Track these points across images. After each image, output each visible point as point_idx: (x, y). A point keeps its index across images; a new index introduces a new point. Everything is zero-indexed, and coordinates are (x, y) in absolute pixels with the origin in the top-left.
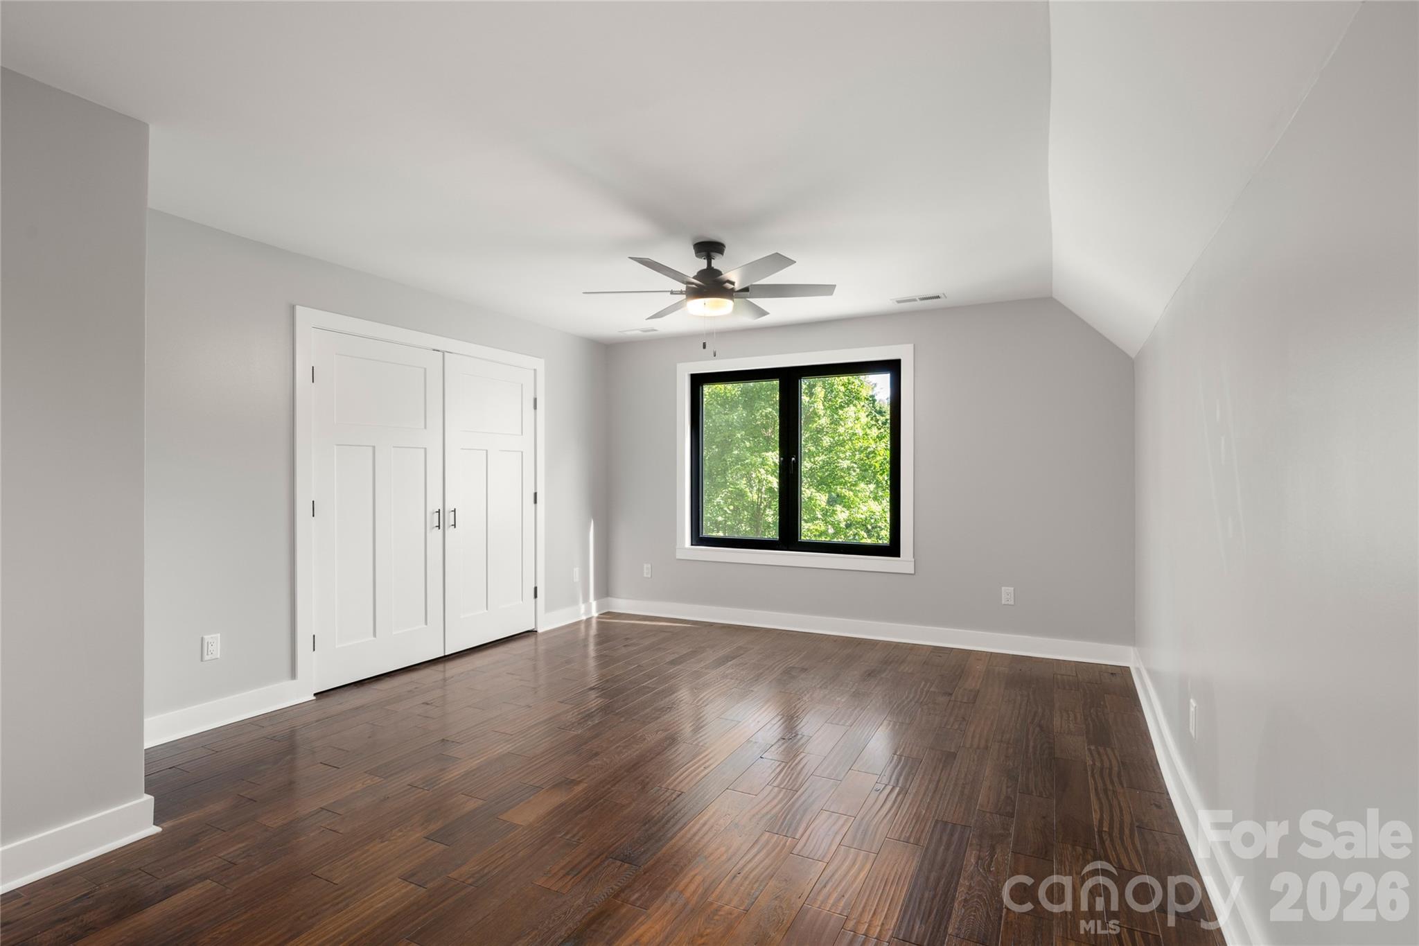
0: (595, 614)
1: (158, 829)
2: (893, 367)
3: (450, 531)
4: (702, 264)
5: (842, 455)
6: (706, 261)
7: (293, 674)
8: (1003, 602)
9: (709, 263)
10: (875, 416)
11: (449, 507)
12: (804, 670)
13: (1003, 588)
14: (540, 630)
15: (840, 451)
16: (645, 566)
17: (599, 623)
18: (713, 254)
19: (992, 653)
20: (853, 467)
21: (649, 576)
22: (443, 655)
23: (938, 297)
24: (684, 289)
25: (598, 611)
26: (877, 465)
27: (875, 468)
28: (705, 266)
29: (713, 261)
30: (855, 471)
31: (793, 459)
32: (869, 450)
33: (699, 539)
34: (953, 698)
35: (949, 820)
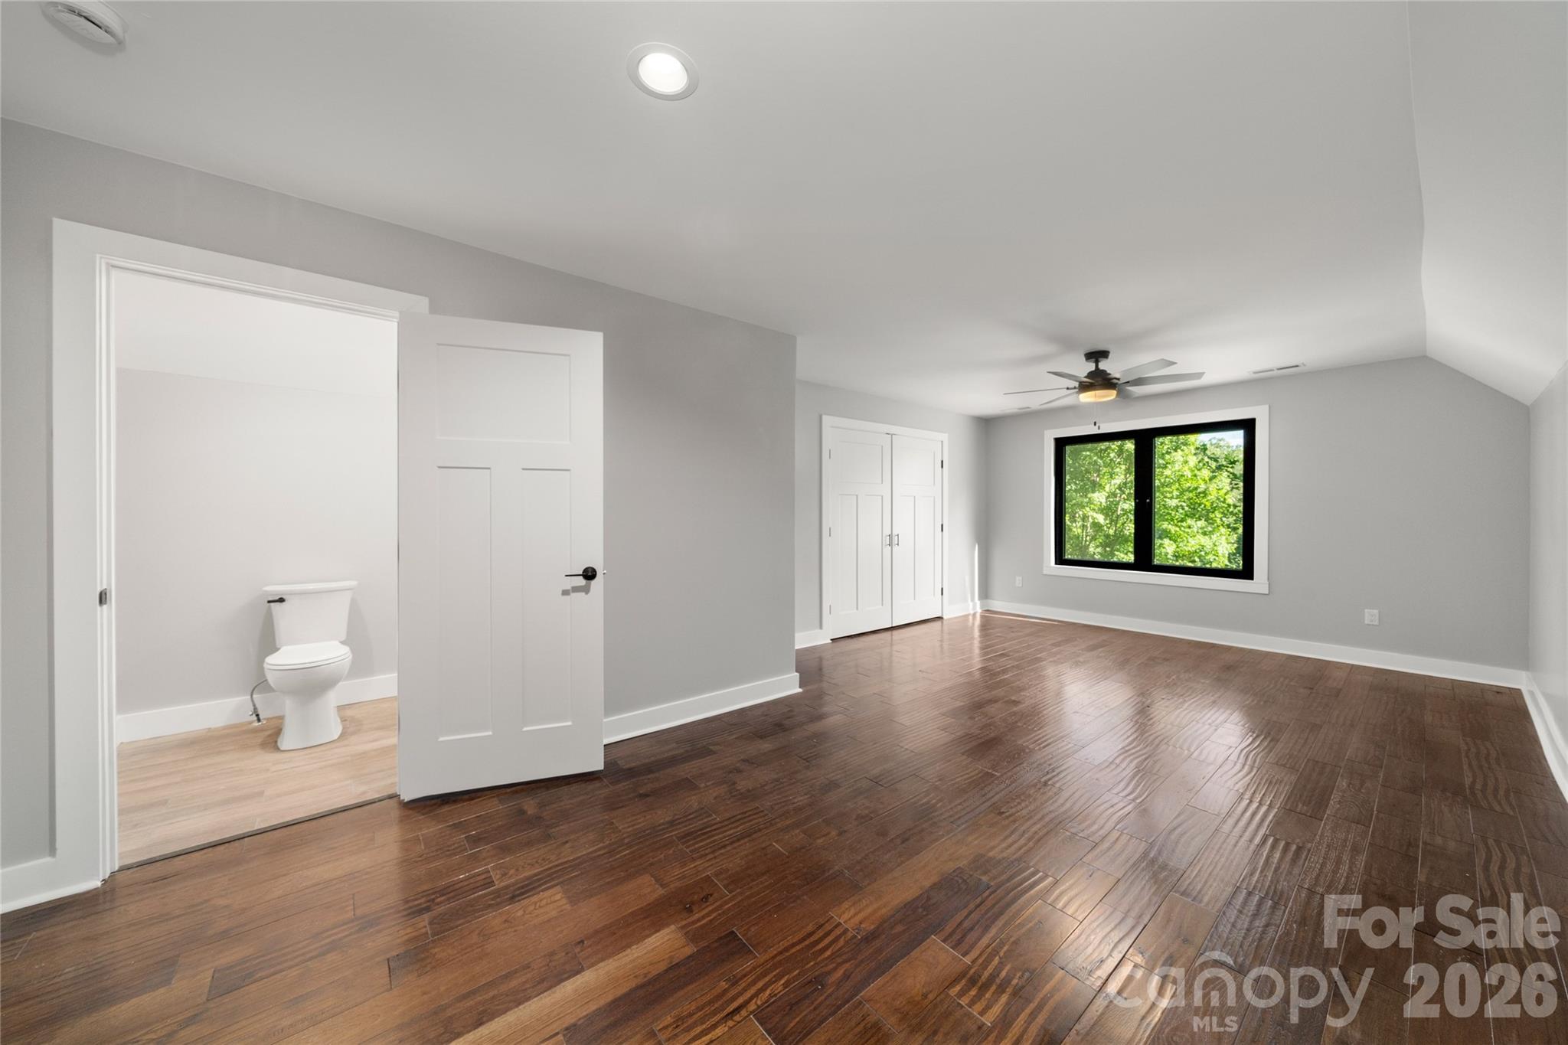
0: (979, 610)
1: (800, 690)
2: (1248, 426)
3: (895, 548)
4: (1091, 367)
5: (1168, 495)
6: (1094, 364)
7: (821, 627)
8: (1366, 622)
9: (1097, 366)
10: (1208, 462)
11: (895, 533)
12: (1166, 660)
13: (1366, 610)
14: (945, 617)
15: (1166, 492)
16: (1017, 578)
17: (982, 617)
18: (1100, 359)
19: (1353, 665)
20: (1181, 505)
21: (1021, 585)
22: (890, 626)
23: (1297, 366)
24: (1077, 386)
25: (981, 608)
26: (1208, 504)
27: (1205, 507)
28: (1093, 369)
29: (1099, 364)
30: (1183, 509)
31: (1148, 501)
32: (1199, 490)
33: (1060, 560)
34: (1314, 691)
35: (1320, 760)
